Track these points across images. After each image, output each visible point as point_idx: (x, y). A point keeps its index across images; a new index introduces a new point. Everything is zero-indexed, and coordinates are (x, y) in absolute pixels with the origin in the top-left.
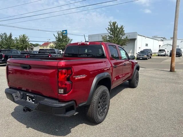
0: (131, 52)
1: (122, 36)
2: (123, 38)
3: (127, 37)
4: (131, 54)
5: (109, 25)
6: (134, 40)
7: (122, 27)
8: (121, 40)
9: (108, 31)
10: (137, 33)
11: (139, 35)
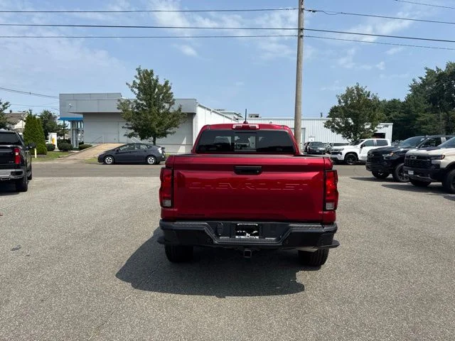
0: (184, 142)
1: (170, 106)
2: (173, 110)
3: (180, 110)
4: (184, 147)
5: (136, 77)
6: (191, 115)
7: (166, 83)
8: (167, 113)
9: (132, 91)
10: (196, 100)
11: (200, 106)
